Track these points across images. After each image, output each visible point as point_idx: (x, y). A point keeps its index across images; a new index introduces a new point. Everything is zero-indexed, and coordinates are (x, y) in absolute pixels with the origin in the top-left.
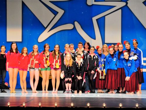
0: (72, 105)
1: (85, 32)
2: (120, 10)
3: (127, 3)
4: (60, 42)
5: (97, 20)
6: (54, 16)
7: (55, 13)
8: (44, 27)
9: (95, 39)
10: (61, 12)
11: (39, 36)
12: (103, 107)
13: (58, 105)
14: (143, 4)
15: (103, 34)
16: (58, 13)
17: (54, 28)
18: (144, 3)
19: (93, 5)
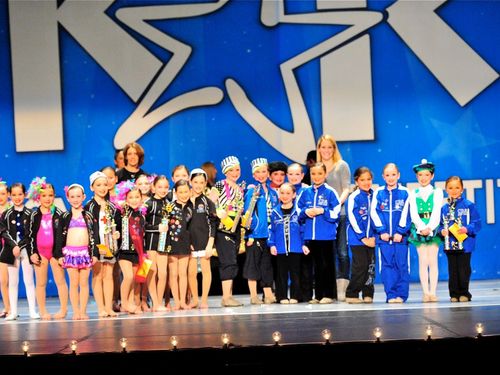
0: (226, 340)
1: (260, 110)
2: (366, 37)
3: (386, 15)
5: (295, 71)
7: (165, 56)
8: (131, 100)
9: (292, 131)
10: (181, 52)
11: (117, 130)
12: (324, 343)
13: (181, 342)
14: (435, 15)
15: (315, 116)
16: (171, 54)
17: (162, 104)
18: (438, 11)
19: (279, 25)
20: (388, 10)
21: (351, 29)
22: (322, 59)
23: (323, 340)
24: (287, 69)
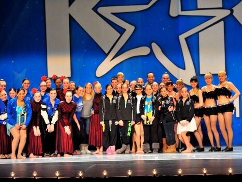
0: (155, 173)
1: (168, 58)
2: (222, 22)
3: (232, 11)
4: (129, 75)
5: (186, 39)
6: (119, 35)
7: (121, 31)
9: (184, 69)
10: (130, 29)
11: (97, 67)
12: (203, 175)
16: (125, 30)
17: (119, 55)
19: (179, 16)
20: (233, 9)
21: (214, 18)
22: (200, 33)
23: (203, 173)
24: (182, 38)
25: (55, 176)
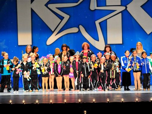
0: (80, 101)
3: (126, 7)
5: (100, 23)
6: (60, 20)
8: (52, 31)
12: (107, 102)
13: (67, 101)
15: (105, 36)
16: (64, 18)
19: (95, 10)
20: (127, 6)
21: (116, 11)
22: (108, 20)
24: (97, 23)
25: (22, 102)
